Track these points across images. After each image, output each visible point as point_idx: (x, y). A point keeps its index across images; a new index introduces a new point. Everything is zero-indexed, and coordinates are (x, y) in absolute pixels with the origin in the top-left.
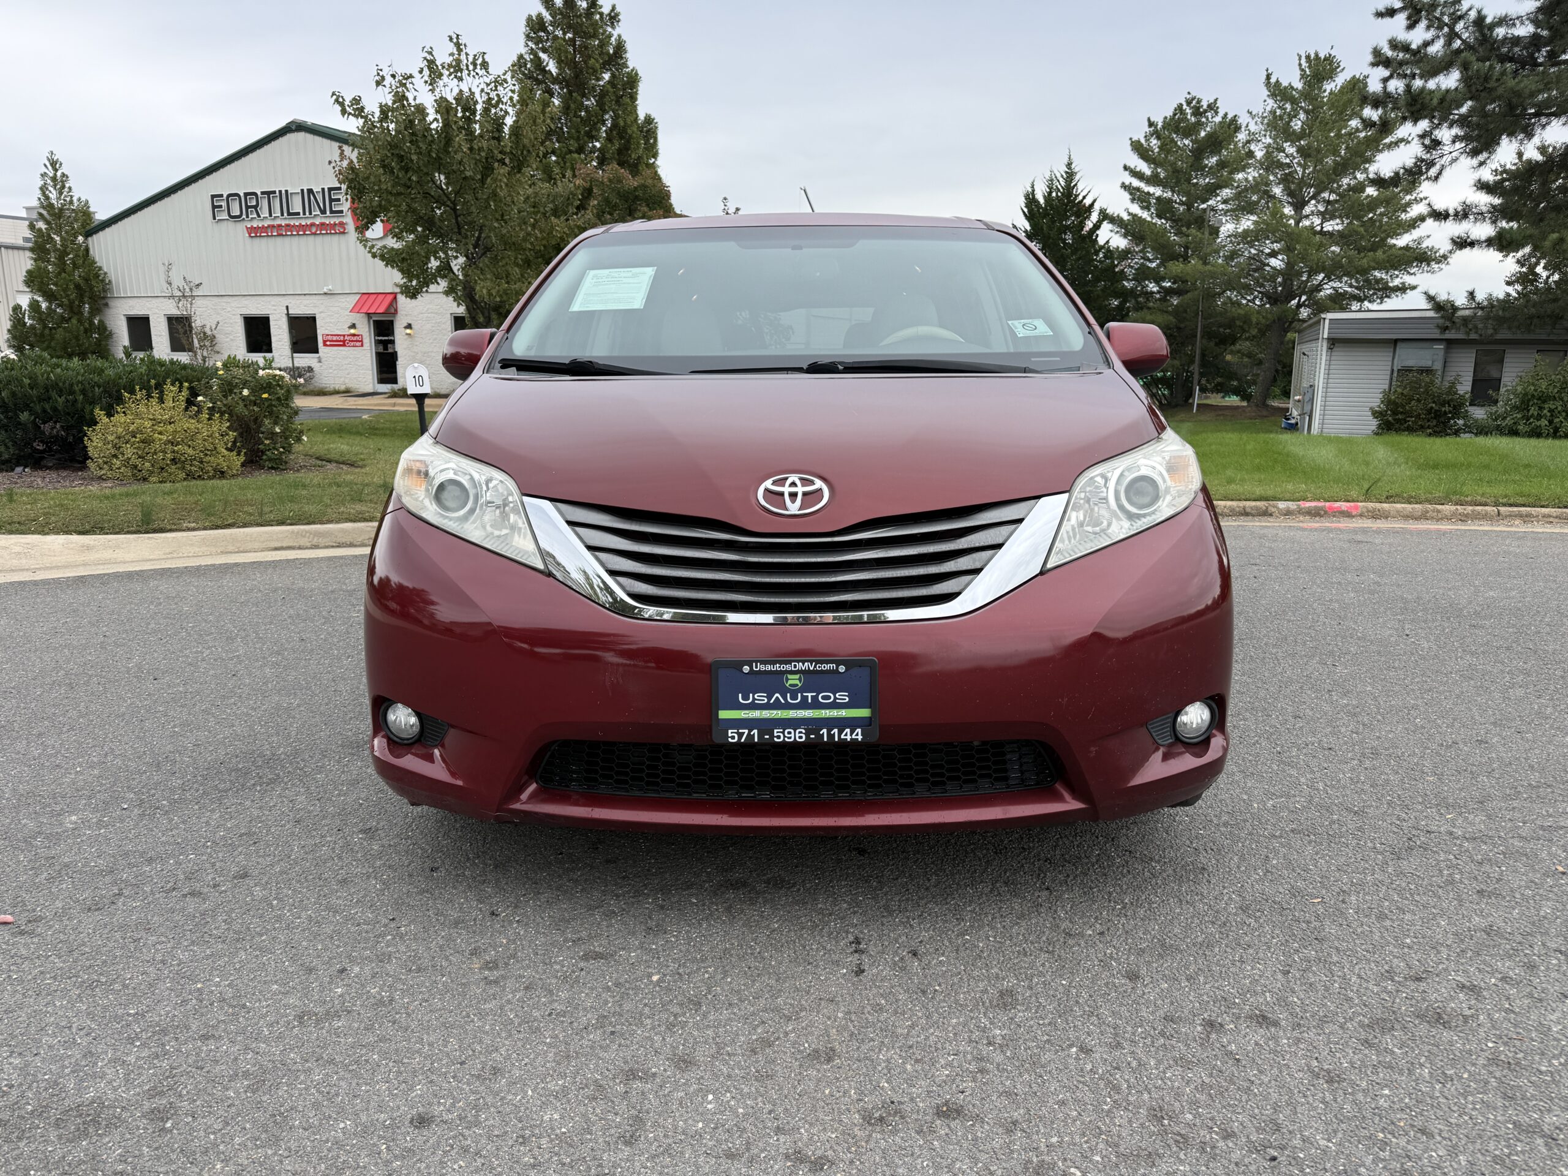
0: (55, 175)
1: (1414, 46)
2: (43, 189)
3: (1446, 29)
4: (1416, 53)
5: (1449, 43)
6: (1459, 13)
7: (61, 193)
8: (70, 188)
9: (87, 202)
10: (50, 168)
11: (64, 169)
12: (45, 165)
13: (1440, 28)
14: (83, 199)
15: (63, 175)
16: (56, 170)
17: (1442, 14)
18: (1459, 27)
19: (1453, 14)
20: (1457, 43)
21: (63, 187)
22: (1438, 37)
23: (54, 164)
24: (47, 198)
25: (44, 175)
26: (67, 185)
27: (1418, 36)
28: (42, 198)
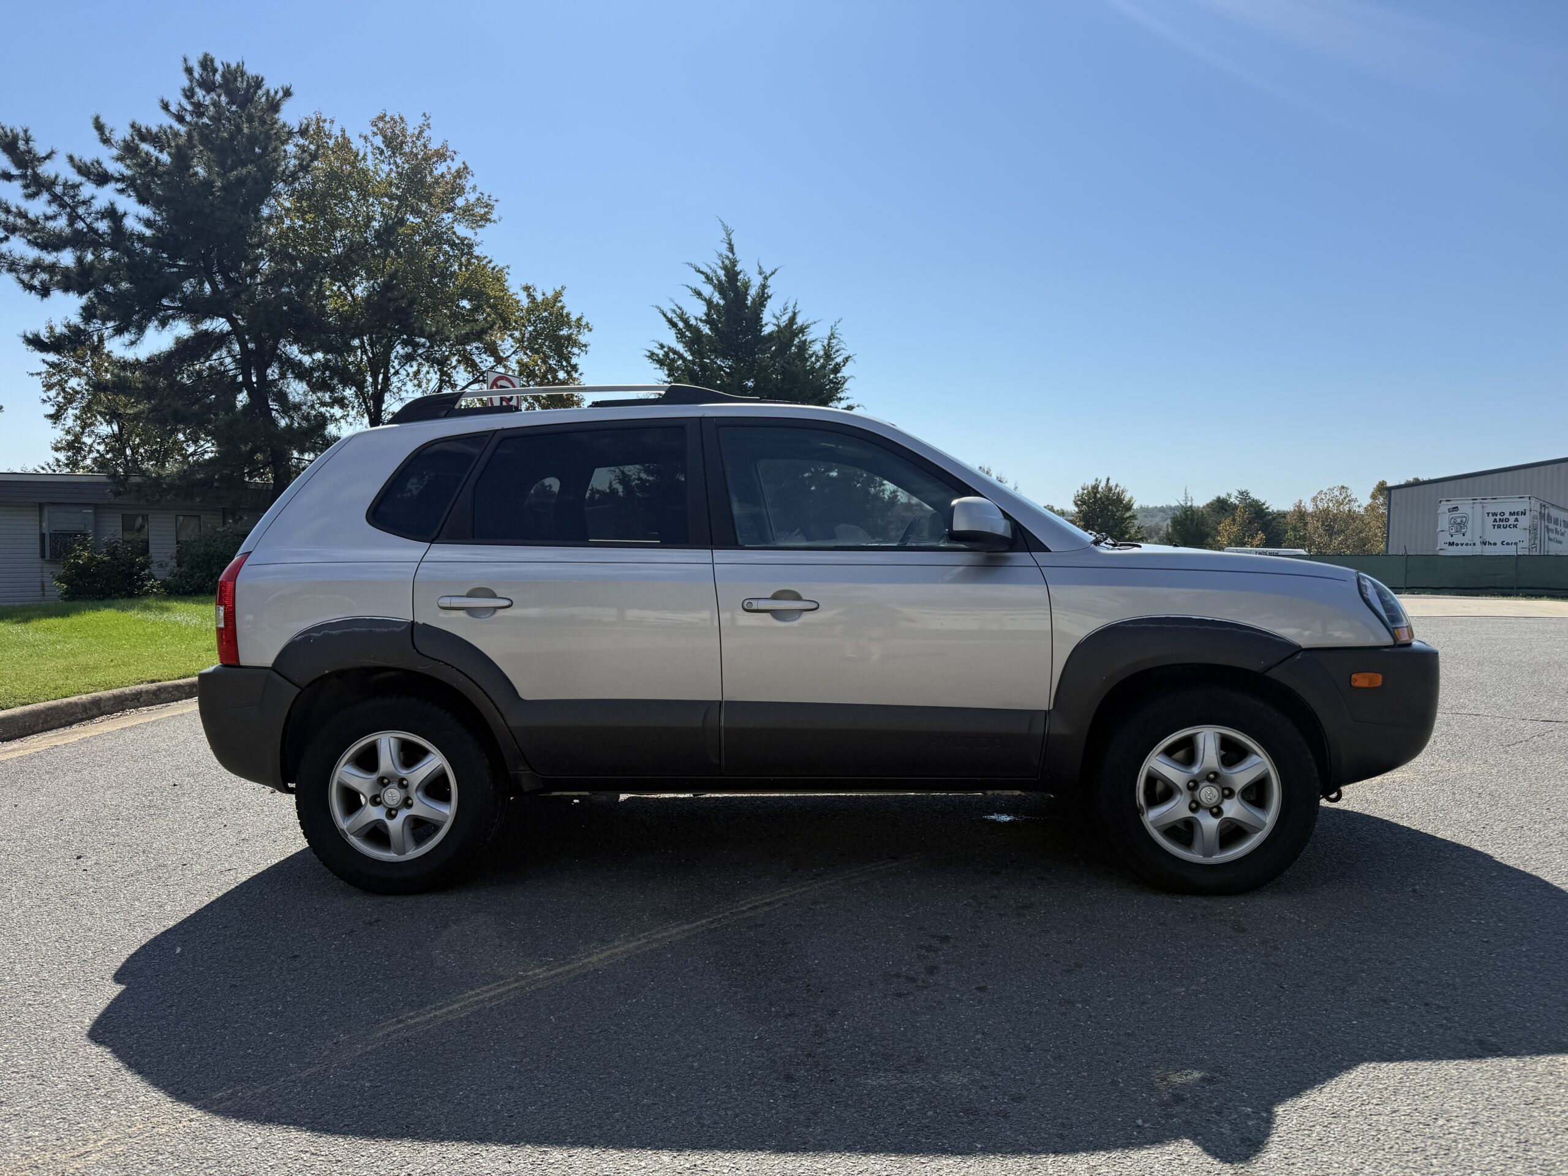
1: (31, 216)
3: (68, 210)
4: (33, 223)
5: (71, 223)
6: (81, 198)
13: (63, 205)
17: (64, 194)
18: (81, 211)
19: (74, 197)
20: (80, 225)
22: (60, 214)
27: (38, 207)
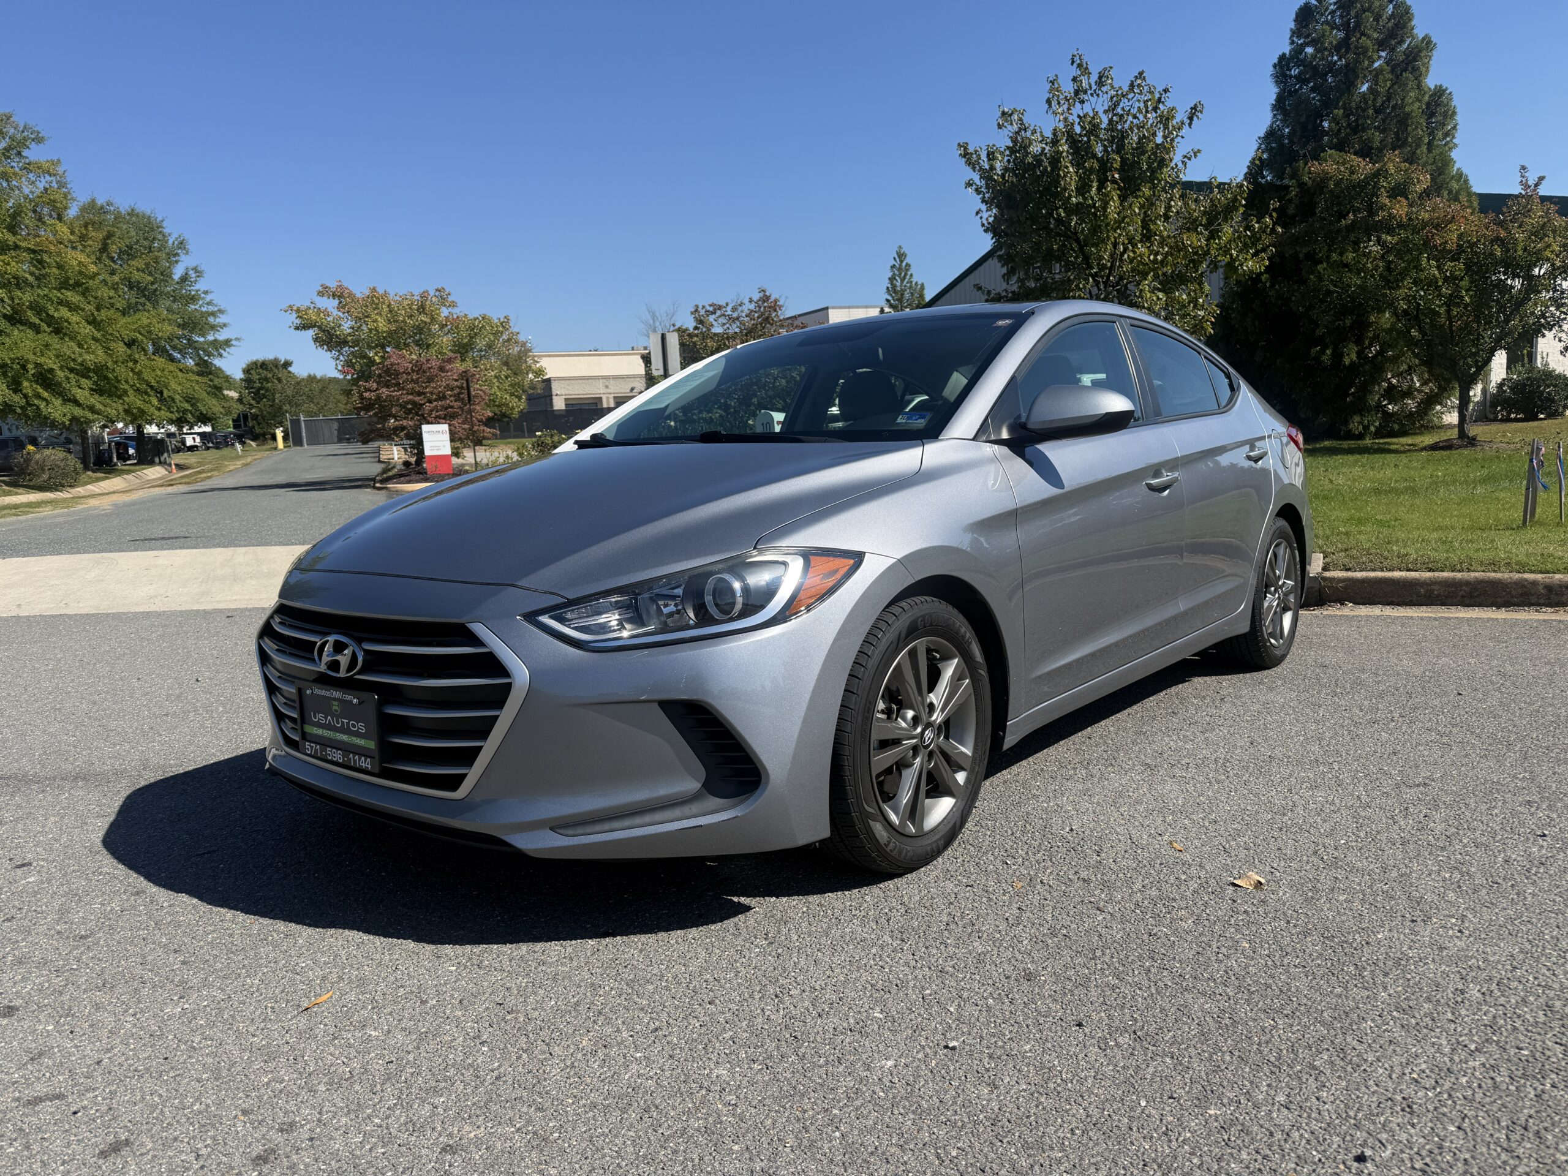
0: (900, 265)
2: (892, 279)
7: (903, 280)
8: (911, 275)
9: (923, 285)
10: (898, 260)
11: (908, 260)
12: (895, 258)
14: (920, 283)
15: (908, 265)
16: (901, 261)
21: (906, 275)
23: (901, 256)
24: (894, 287)
25: (893, 267)
26: (909, 273)
28: (889, 286)
